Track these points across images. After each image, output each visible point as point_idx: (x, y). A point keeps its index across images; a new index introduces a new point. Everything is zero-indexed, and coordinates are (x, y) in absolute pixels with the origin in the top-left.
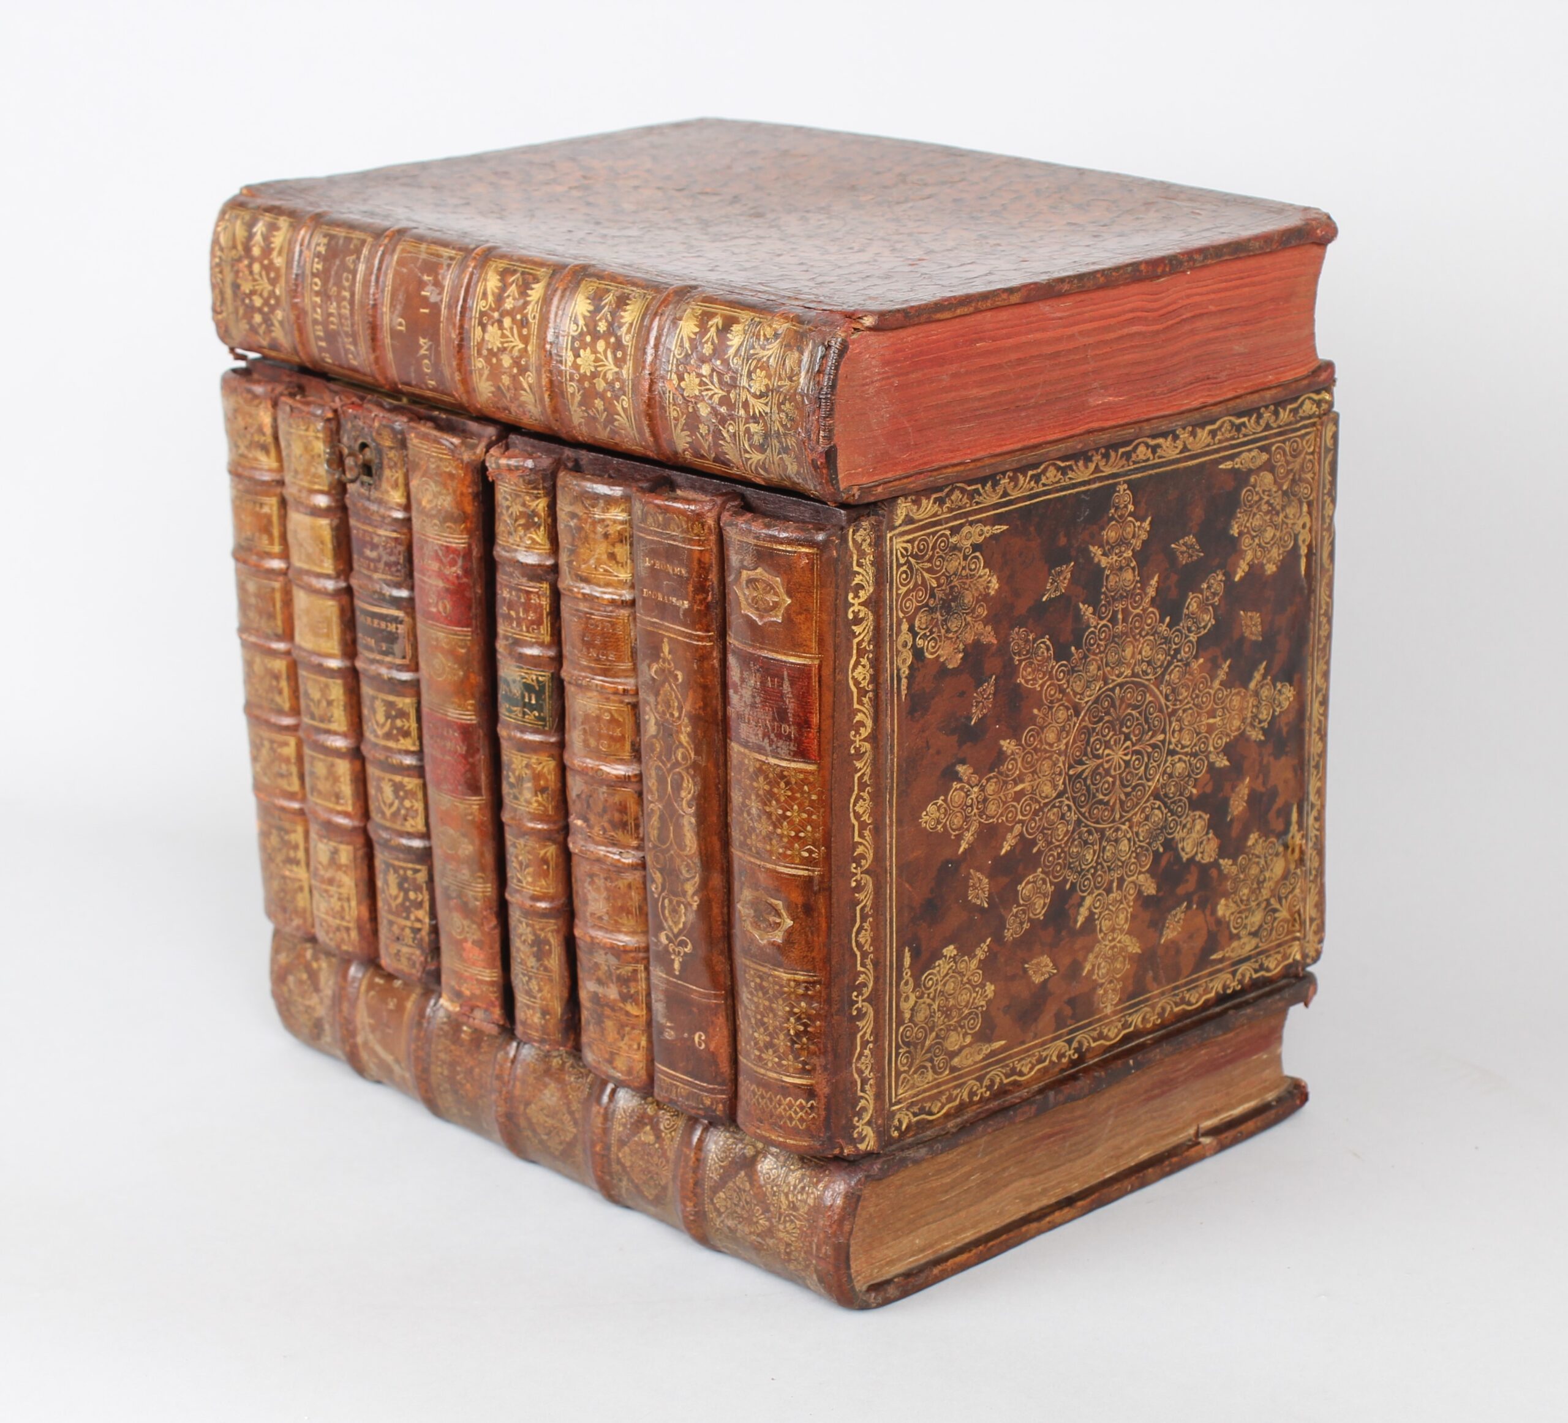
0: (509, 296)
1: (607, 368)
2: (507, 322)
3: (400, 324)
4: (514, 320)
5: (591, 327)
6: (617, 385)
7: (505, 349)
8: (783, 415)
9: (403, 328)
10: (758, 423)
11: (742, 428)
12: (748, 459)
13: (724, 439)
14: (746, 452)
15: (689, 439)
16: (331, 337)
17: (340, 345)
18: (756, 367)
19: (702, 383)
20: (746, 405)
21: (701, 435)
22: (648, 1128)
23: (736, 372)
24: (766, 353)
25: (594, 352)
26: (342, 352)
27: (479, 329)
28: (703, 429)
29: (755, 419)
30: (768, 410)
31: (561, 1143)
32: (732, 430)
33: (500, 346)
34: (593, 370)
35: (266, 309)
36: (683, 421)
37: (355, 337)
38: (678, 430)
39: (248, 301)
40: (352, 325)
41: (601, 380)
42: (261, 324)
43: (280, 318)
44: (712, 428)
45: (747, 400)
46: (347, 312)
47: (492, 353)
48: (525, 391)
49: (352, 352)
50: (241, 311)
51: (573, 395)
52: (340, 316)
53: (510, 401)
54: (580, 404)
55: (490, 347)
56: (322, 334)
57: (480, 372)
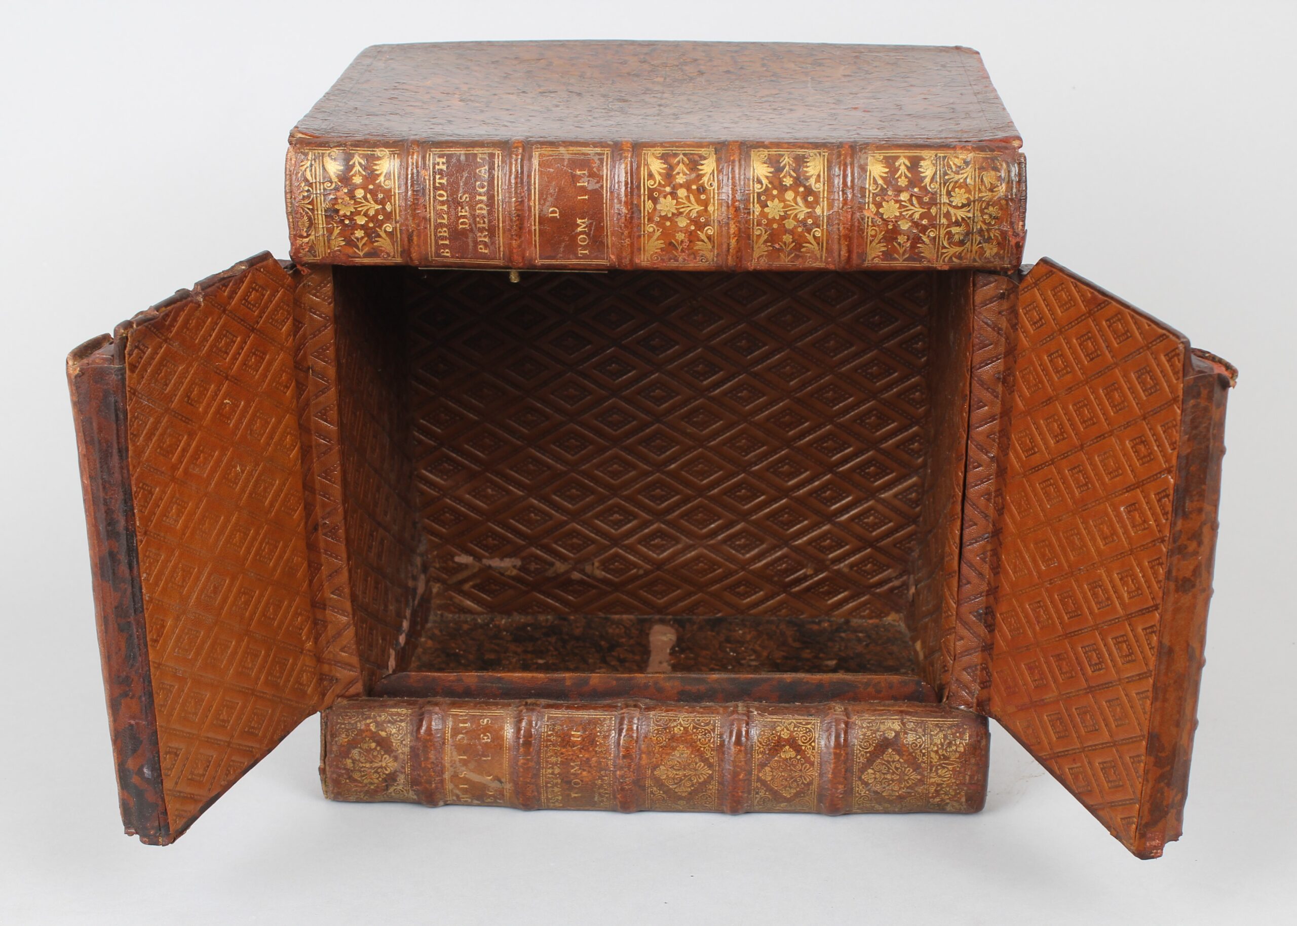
0: (678, 173)
1: (797, 211)
2: (682, 193)
3: (553, 212)
4: (689, 189)
5: (776, 183)
6: (810, 221)
7: (681, 213)
8: (986, 217)
9: (557, 215)
10: (960, 226)
11: (943, 232)
12: (943, 254)
13: (924, 242)
14: (944, 247)
15: (884, 249)
16: (457, 235)
17: (470, 240)
18: (954, 188)
19: (901, 206)
20: (947, 215)
21: (899, 244)
22: (787, 747)
23: (935, 194)
24: (960, 176)
25: (783, 200)
26: (471, 244)
27: (649, 204)
28: (901, 239)
29: (957, 223)
30: (970, 215)
31: (692, 785)
32: (932, 234)
33: (675, 212)
34: (782, 214)
35: (371, 225)
36: (881, 236)
37: (492, 231)
38: (874, 244)
39: (347, 222)
40: (490, 221)
41: (791, 220)
42: (362, 238)
43: (389, 229)
44: (911, 237)
45: (948, 212)
46: (485, 212)
47: (665, 218)
48: (703, 241)
49: (485, 244)
50: (337, 231)
51: (759, 236)
52: (474, 216)
53: (683, 251)
54: (766, 242)
55: (663, 214)
56: (446, 234)
57: (650, 235)
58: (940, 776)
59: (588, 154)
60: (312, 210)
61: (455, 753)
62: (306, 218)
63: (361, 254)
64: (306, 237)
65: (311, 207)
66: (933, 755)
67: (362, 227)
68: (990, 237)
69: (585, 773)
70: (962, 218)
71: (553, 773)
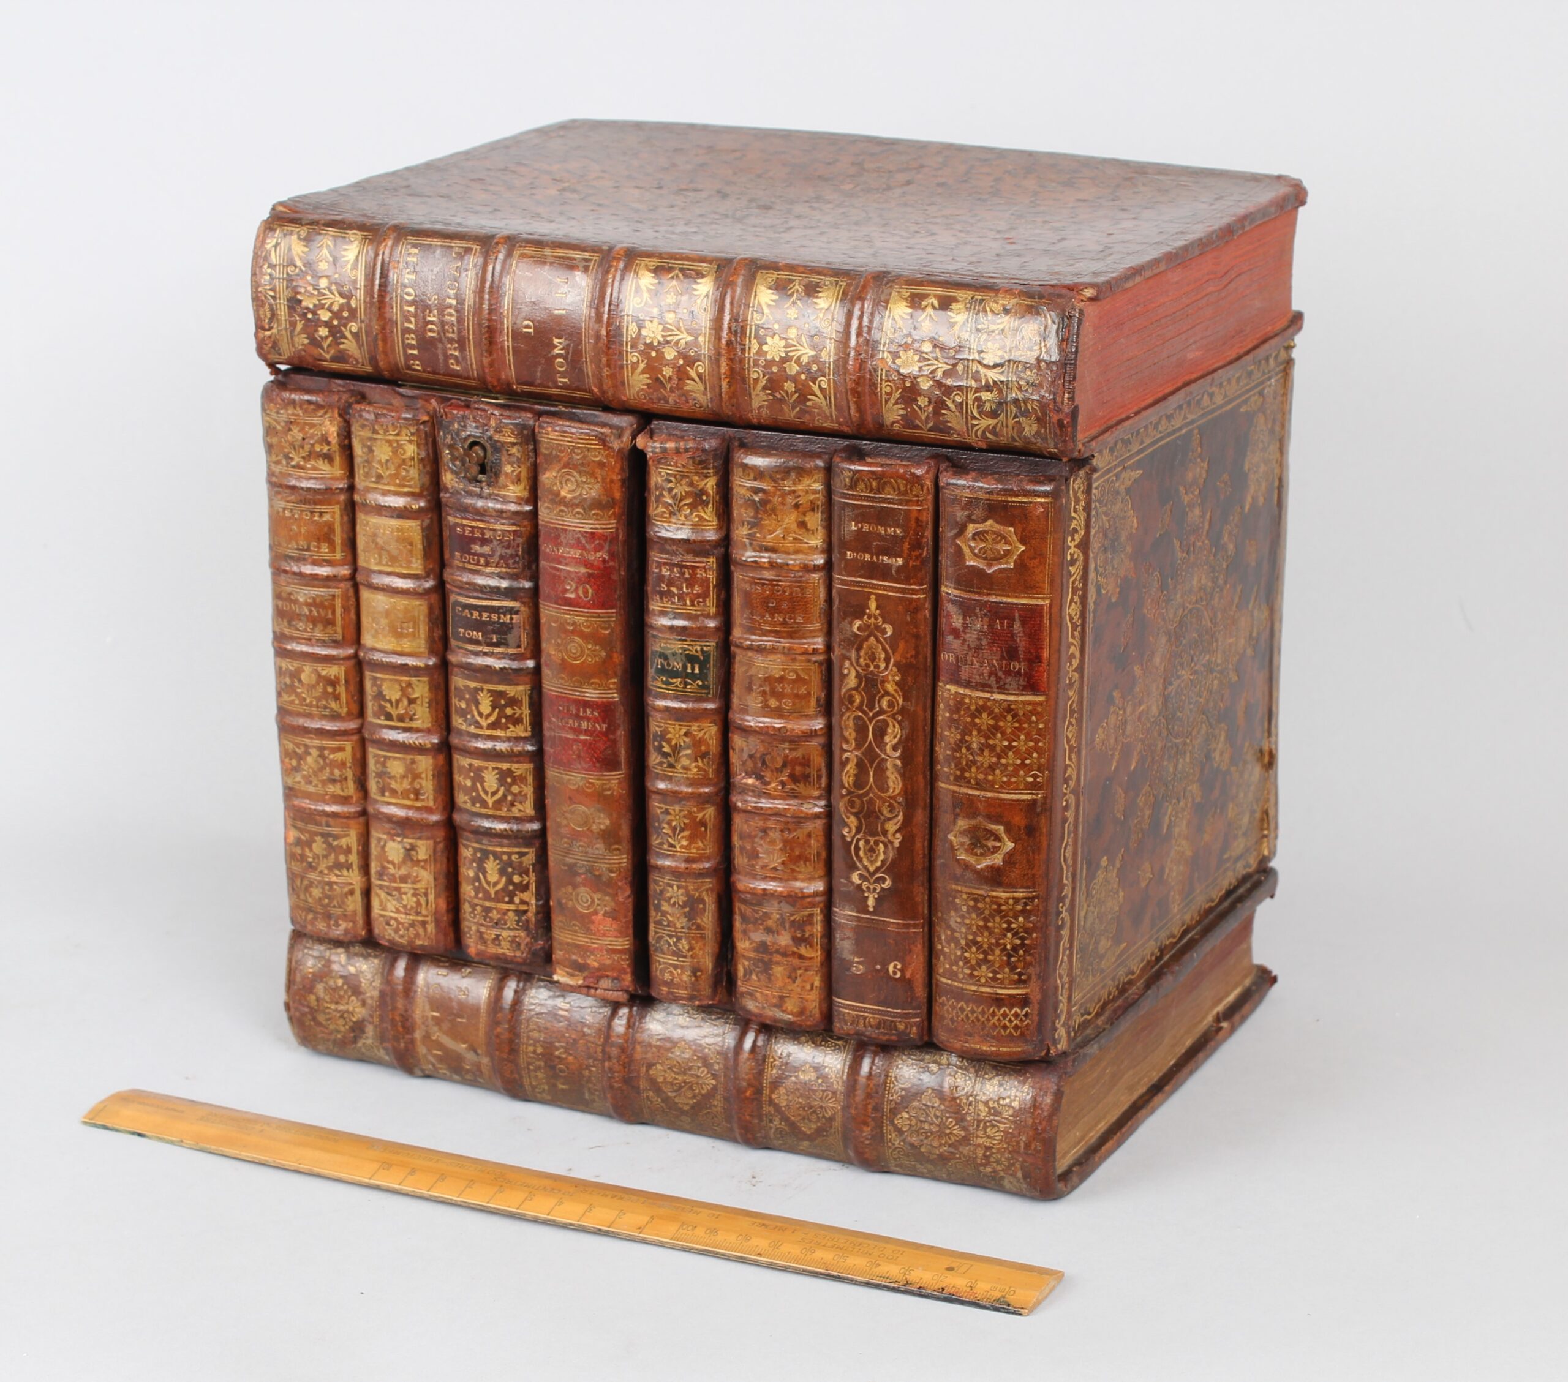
0: (669, 292)
1: (800, 353)
2: (670, 316)
3: (527, 327)
4: (676, 313)
5: (779, 315)
6: (815, 368)
7: (668, 342)
8: (1022, 383)
9: (531, 330)
10: (992, 391)
11: (971, 397)
12: (973, 426)
13: (948, 409)
14: (973, 418)
15: (902, 412)
16: (426, 344)
17: (439, 352)
18: (986, 341)
19: (922, 359)
20: (976, 376)
21: (920, 407)
24: (996, 326)
25: (785, 337)
26: (441, 357)
27: (634, 325)
28: (922, 401)
29: (988, 388)
30: (1004, 379)
31: (694, 1097)
32: (958, 399)
33: (661, 340)
34: (783, 355)
35: (335, 322)
36: (897, 395)
37: (462, 343)
38: (890, 404)
39: (310, 316)
40: (460, 331)
41: (793, 363)
42: (327, 337)
43: (354, 330)
44: (933, 400)
45: (977, 372)
46: (453, 319)
47: (650, 346)
48: (693, 380)
49: (456, 358)
50: (299, 326)
51: (756, 380)
52: (443, 324)
53: (672, 391)
54: (765, 388)
55: (648, 341)
56: (414, 342)
57: (634, 366)
58: (989, 1137)
59: (574, 259)
60: (274, 298)
61: (427, 1007)
62: (267, 306)
63: (328, 357)
64: (269, 330)
65: (272, 293)
66: (981, 1106)
67: (327, 324)
68: (1027, 410)
69: (571, 1058)
70: (994, 382)
71: (534, 1052)
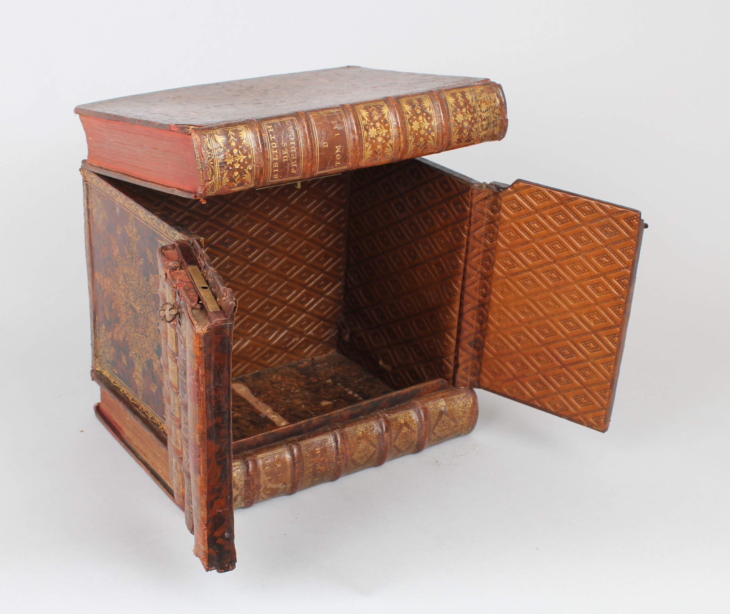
0: (374, 115)
1: (424, 125)
2: (378, 124)
3: (325, 144)
4: (380, 122)
5: (414, 113)
6: (430, 129)
7: (379, 135)
8: (495, 114)
9: (327, 146)
10: (486, 121)
11: (480, 125)
12: (481, 135)
13: (472, 131)
14: (480, 132)
15: (458, 138)
16: (282, 165)
17: (288, 167)
18: (481, 103)
19: (464, 115)
20: (481, 116)
21: (464, 134)
23: (474, 107)
24: (482, 98)
25: (418, 121)
26: (288, 169)
27: (365, 133)
28: (465, 131)
30: (489, 115)
32: (476, 127)
33: (376, 135)
34: (419, 128)
35: (242, 168)
36: (457, 131)
37: (298, 160)
38: (454, 136)
39: (230, 168)
40: (298, 155)
41: (423, 130)
42: (238, 176)
43: (250, 169)
44: (469, 129)
45: (481, 115)
46: (295, 150)
47: (373, 139)
48: (388, 147)
49: (295, 168)
50: (225, 174)
51: (411, 140)
52: (290, 154)
53: (380, 154)
54: (413, 143)
55: (372, 137)
56: (277, 166)
57: (367, 148)
59: (334, 113)
60: (213, 165)
61: (265, 477)
62: (210, 170)
63: (236, 185)
64: (211, 181)
65: (212, 163)
67: (238, 170)
68: (497, 124)
70: (486, 117)
71: (309, 472)
